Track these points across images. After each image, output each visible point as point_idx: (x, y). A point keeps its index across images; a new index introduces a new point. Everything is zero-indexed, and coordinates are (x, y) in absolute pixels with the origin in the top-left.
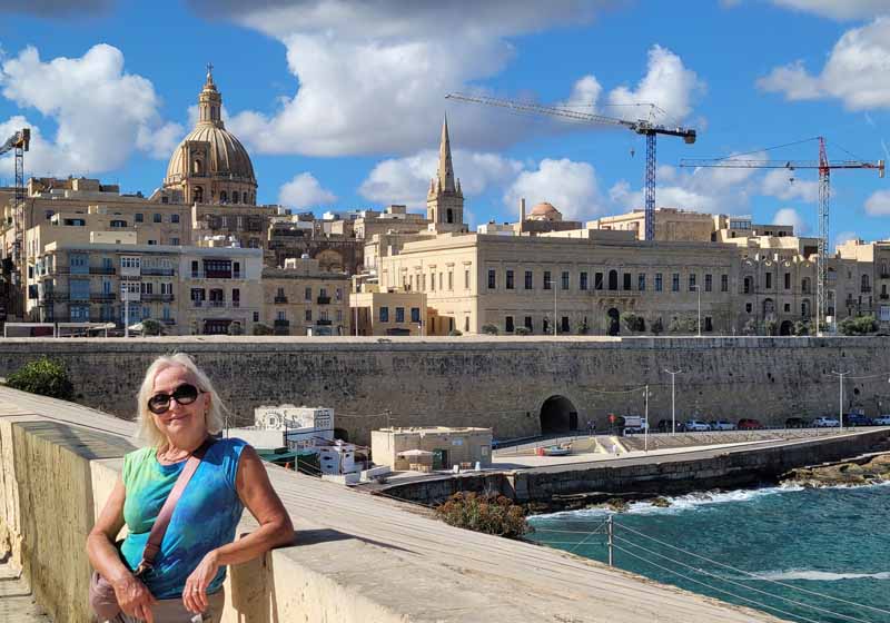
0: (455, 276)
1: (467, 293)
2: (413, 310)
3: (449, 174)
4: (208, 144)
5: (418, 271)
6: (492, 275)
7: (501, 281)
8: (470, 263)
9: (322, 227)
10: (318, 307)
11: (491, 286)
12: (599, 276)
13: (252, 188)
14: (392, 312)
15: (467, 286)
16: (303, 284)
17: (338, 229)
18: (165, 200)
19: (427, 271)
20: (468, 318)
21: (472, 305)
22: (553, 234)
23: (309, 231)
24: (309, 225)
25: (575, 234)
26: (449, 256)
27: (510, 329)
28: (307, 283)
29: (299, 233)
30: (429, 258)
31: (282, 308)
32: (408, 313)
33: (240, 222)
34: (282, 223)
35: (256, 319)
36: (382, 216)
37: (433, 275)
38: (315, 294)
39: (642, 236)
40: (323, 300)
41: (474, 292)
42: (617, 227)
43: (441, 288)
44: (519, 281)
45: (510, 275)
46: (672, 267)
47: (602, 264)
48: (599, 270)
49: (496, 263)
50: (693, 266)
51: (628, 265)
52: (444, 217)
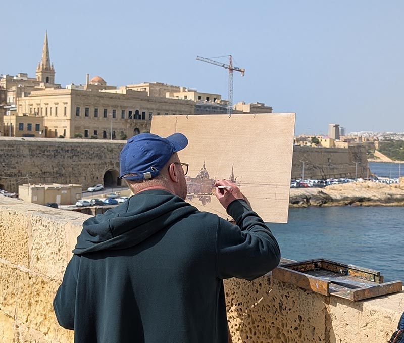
0: (58, 109)
1: (65, 118)
2: (36, 125)
3: (48, 60)
5: (39, 106)
6: (78, 109)
7: (82, 112)
8: (67, 103)
11: (77, 114)
12: (130, 113)
14: (25, 126)
15: (65, 114)
19: (43, 106)
20: (65, 130)
21: (68, 124)
25: (119, 92)
26: (55, 99)
27: (86, 136)
30: (44, 100)
32: (33, 126)
36: (15, 78)
37: (47, 108)
39: (148, 95)
41: (69, 117)
42: (135, 89)
43: (51, 114)
44: (92, 113)
45: (87, 110)
46: (165, 110)
47: (132, 107)
48: (131, 110)
49: (80, 104)
50: (174, 110)
51: (144, 108)
52: (45, 81)
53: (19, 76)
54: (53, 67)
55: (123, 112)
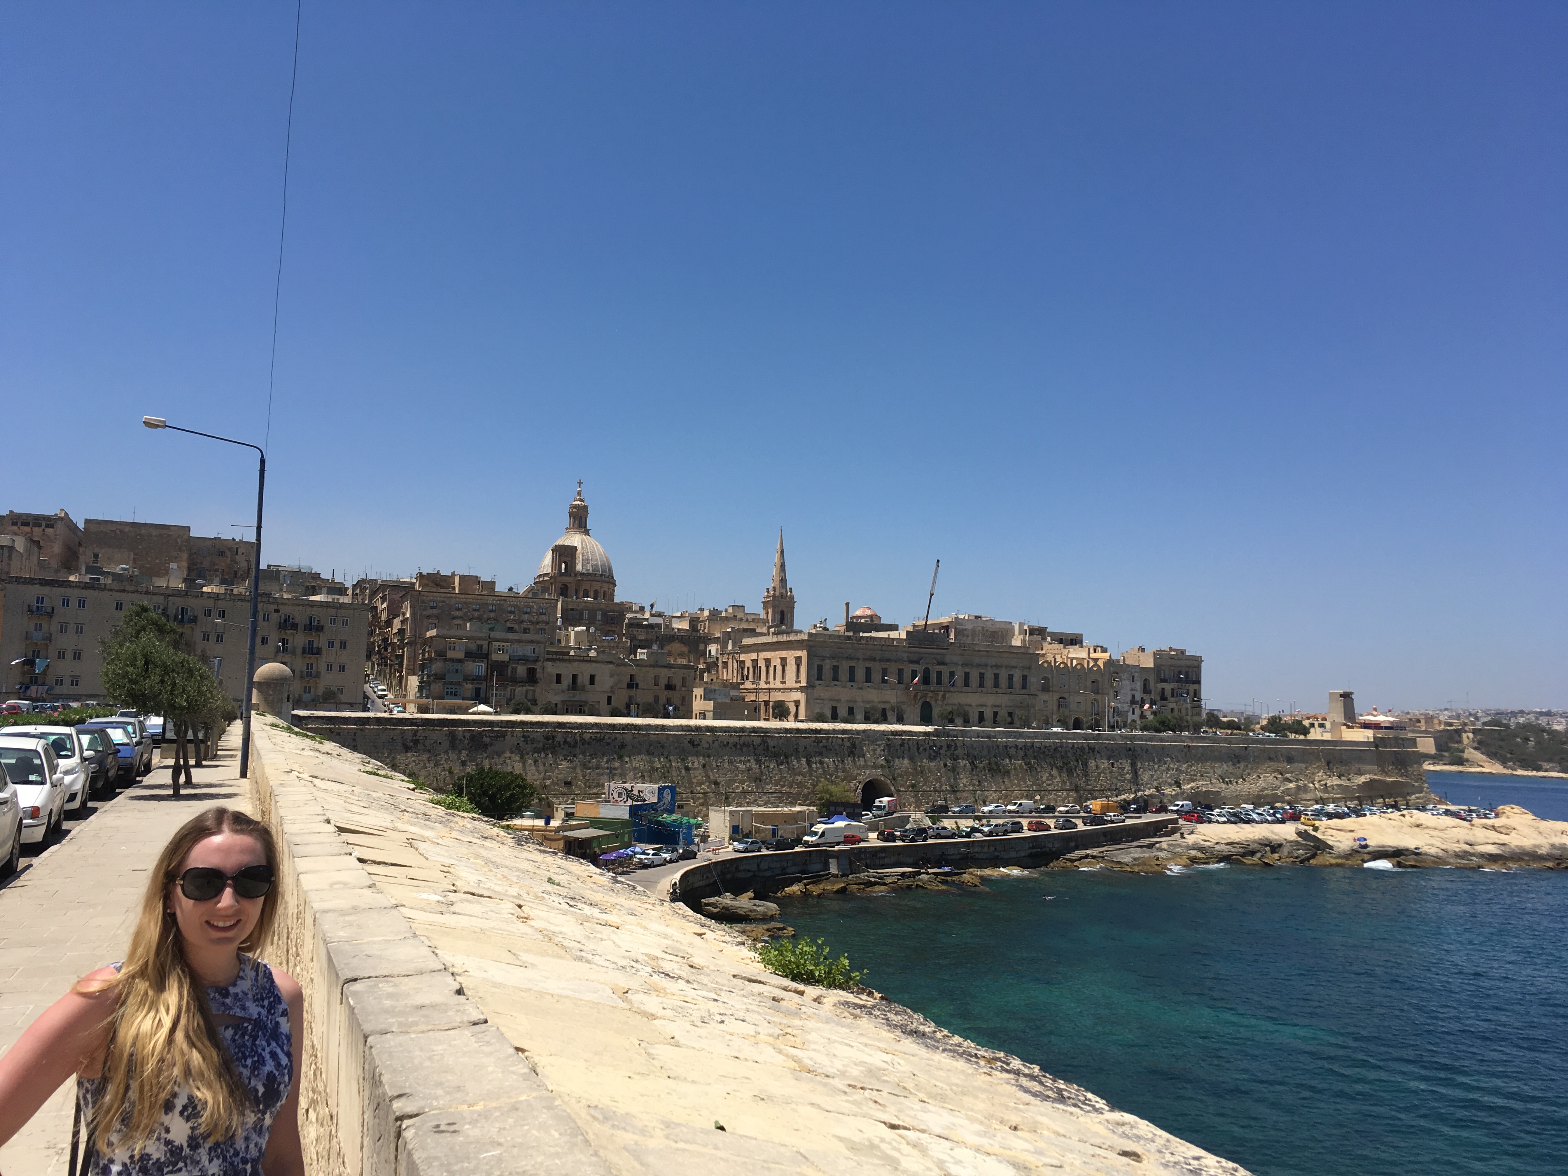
0: (787, 669)
1: (798, 685)
3: (783, 581)
4: (575, 549)
5: (755, 664)
6: (820, 668)
7: (828, 674)
8: (800, 658)
9: (671, 621)
10: (666, 692)
11: (819, 678)
12: (913, 672)
13: (611, 586)
15: (798, 679)
16: (652, 672)
17: (685, 625)
18: (533, 595)
19: (763, 664)
20: (797, 707)
21: (801, 695)
22: (874, 634)
23: (659, 626)
24: (659, 621)
25: (893, 635)
27: (835, 718)
28: (657, 671)
29: (651, 626)
31: (632, 692)
33: (599, 617)
34: (636, 618)
35: (609, 702)
36: (724, 614)
37: (768, 667)
38: (663, 682)
39: (952, 638)
40: (670, 687)
41: (804, 683)
43: (775, 679)
44: (844, 675)
45: (835, 669)
46: (978, 666)
47: (917, 662)
48: (915, 667)
49: (824, 658)
50: (997, 667)
51: (939, 664)
52: (778, 617)
53: (730, 610)
54: (791, 592)
55: (900, 672)
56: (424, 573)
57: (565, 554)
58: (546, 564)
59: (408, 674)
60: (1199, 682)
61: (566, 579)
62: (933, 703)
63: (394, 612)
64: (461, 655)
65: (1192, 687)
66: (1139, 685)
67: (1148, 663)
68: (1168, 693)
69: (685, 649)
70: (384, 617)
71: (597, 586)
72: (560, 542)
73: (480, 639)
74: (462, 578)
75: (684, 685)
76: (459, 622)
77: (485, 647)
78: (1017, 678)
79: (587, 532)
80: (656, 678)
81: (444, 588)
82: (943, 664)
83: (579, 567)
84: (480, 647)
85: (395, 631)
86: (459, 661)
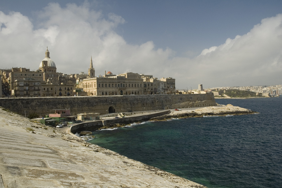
0: (93, 85)
1: (95, 88)
3: (92, 66)
4: (47, 61)
6: (99, 85)
7: (101, 86)
8: (95, 83)
9: (68, 76)
10: (67, 91)
11: (99, 87)
12: (119, 85)
13: (55, 69)
17: (71, 77)
18: (38, 72)
19: (88, 84)
20: (95, 93)
21: (96, 90)
22: (111, 77)
23: (66, 77)
25: (114, 77)
26: (92, 81)
27: (103, 94)
28: (65, 86)
29: (64, 77)
30: (88, 82)
31: (61, 91)
33: (52, 76)
34: (61, 76)
35: (56, 93)
38: (67, 89)
39: (126, 77)
42: (122, 76)
43: (90, 87)
44: (104, 86)
45: (103, 85)
46: (132, 83)
47: (119, 82)
48: (119, 83)
49: (100, 83)
50: (135, 83)
51: (124, 83)
52: (91, 74)
53: (81, 73)
54: (94, 69)
55: (116, 84)
56: (14, 68)
57: (45, 63)
58: (41, 65)
59: (12, 89)
60: (175, 84)
61: (45, 68)
62: (123, 91)
63: (8, 76)
64: (23, 85)
65: (173, 85)
66: (163, 85)
67: (165, 80)
68: (169, 86)
69: (72, 82)
70: (5, 78)
71: (52, 69)
72: (44, 60)
73: (27, 81)
74: (22, 69)
75: (71, 89)
76: (22, 78)
77: (28, 83)
78: (139, 85)
79: (49, 58)
80: (65, 88)
81: (18, 71)
82: (125, 83)
83: (48, 66)
84: (27, 83)
85: (8, 80)
86: (23, 86)
